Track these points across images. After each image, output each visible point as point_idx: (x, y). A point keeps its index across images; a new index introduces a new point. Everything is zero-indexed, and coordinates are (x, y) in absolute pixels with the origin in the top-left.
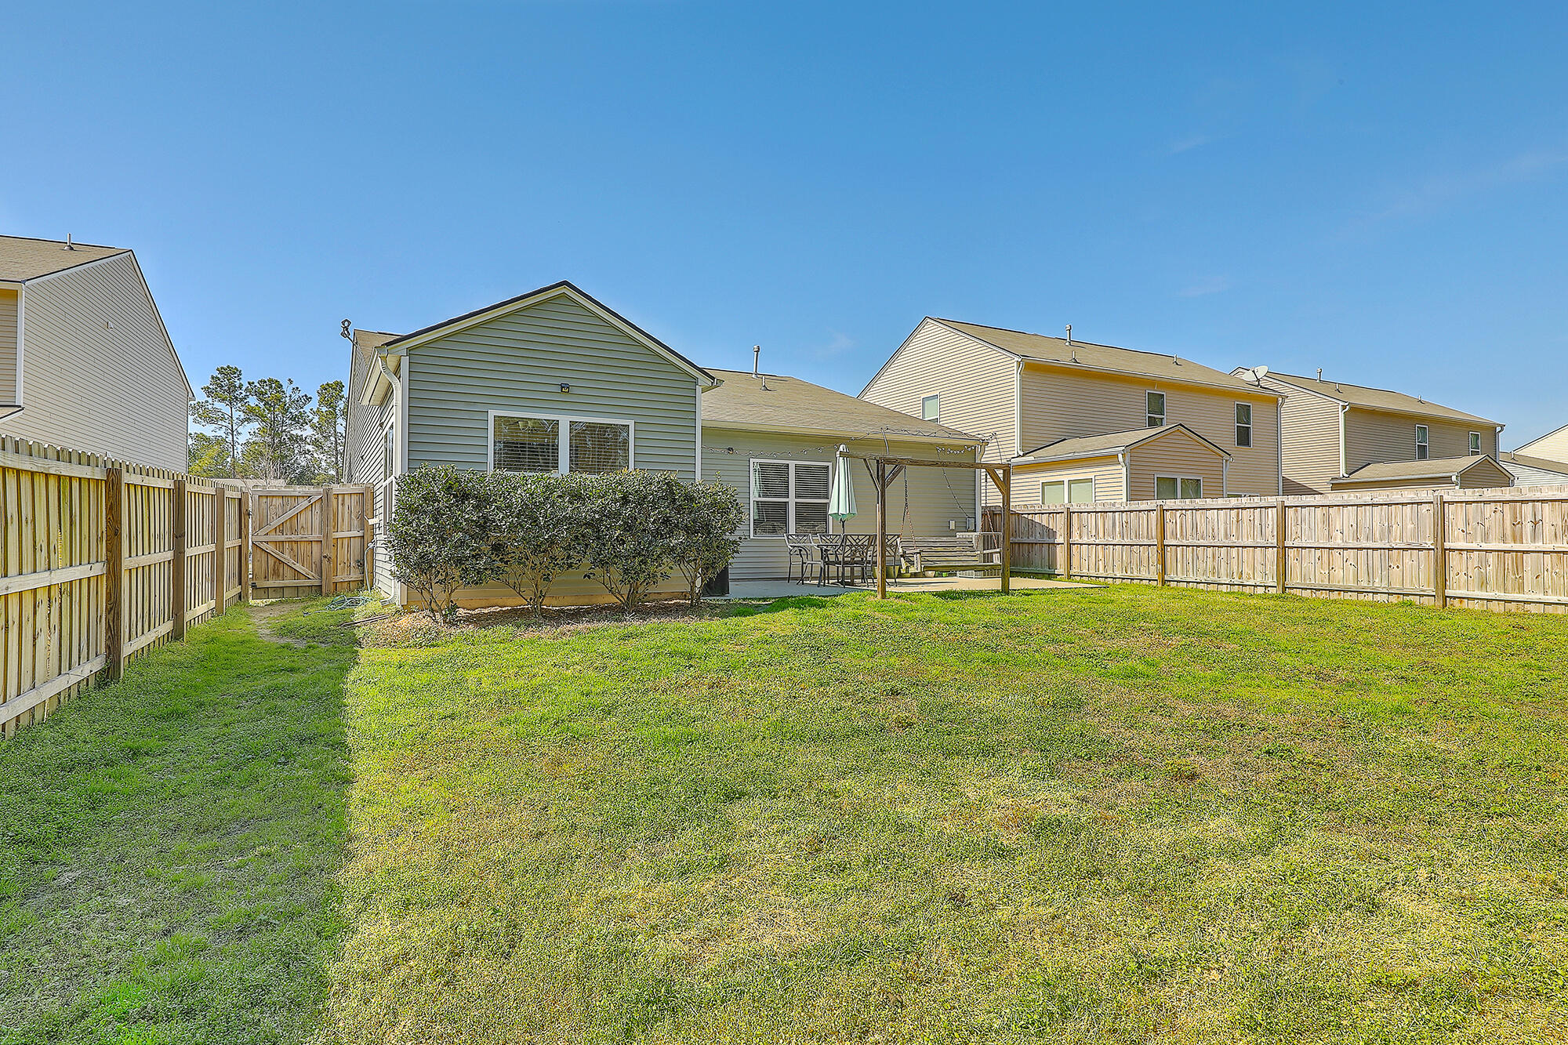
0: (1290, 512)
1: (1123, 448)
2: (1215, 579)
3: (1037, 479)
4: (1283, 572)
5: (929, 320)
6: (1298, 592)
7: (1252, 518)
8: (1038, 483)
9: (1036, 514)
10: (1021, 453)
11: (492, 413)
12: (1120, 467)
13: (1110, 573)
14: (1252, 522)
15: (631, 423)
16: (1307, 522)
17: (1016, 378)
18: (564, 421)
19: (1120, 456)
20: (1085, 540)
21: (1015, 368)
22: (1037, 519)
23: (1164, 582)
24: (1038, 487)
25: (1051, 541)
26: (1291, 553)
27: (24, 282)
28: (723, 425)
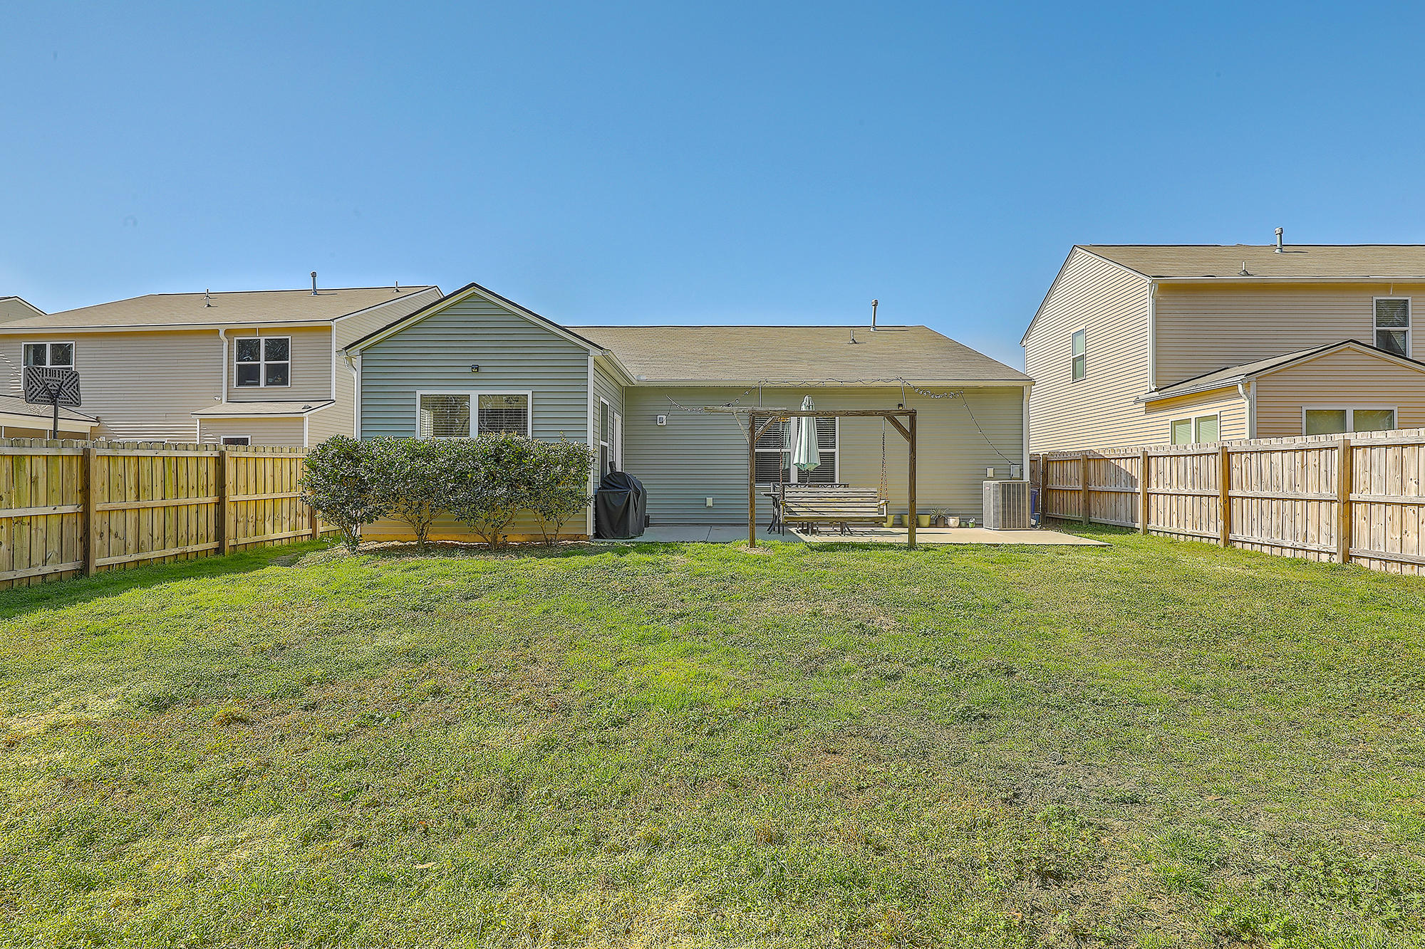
0: (1359, 455)
1: (1243, 377)
2: (1278, 540)
3: (1166, 418)
4: (1348, 536)
5: (1077, 249)
6: (1365, 563)
7: (1317, 463)
8: (1167, 422)
9: (1121, 459)
10: (1153, 389)
11: (419, 393)
12: (1242, 400)
13: (1182, 530)
14: (1318, 467)
15: (530, 393)
16: (1377, 468)
17: (1149, 303)
18: (474, 395)
19: (1240, 386)
20: (1161, 489)
21: (1148, 292)
22: (1122, 464)
23: (1228, 542)
24: (1167, 426)
25: (1129, 489)
26: (1359, 510)
27: (332, 320)
28: (722, 384)
